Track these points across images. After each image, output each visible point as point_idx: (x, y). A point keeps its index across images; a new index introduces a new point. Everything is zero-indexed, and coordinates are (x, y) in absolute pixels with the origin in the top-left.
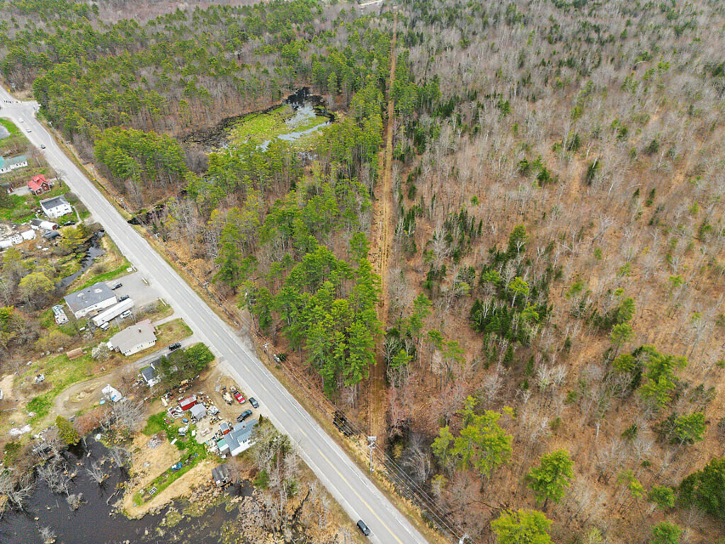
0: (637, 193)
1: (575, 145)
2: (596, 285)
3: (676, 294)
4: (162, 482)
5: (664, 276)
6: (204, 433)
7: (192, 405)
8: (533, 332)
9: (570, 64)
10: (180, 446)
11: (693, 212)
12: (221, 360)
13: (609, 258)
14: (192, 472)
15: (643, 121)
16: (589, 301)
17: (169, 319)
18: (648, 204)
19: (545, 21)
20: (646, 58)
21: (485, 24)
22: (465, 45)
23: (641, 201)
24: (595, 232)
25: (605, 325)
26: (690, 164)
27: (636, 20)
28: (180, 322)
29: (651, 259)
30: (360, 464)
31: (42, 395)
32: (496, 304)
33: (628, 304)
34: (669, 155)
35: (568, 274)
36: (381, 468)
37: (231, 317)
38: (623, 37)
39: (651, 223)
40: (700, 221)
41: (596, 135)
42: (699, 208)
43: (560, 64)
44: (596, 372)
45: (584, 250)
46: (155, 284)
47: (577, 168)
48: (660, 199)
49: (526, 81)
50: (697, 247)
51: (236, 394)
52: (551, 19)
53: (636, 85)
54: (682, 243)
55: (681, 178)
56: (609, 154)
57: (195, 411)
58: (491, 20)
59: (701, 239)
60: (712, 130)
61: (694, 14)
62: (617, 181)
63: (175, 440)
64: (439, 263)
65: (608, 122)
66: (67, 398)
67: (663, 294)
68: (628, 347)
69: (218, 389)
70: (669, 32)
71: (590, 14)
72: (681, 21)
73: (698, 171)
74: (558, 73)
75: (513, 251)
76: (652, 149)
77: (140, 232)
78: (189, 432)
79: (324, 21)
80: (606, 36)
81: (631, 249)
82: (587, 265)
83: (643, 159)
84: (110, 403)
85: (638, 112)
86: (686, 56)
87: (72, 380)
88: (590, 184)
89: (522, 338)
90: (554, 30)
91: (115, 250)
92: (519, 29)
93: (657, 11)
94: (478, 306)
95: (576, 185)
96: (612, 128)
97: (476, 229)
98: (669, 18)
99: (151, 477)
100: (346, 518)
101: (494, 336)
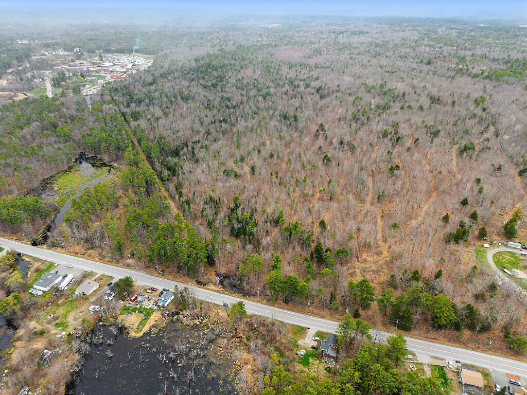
0: (272, 174)
1: (242, 160)
2: (269, 210)
3: (295, 206)
4: (142, 323)
5: (289, 201)
6: (147, 305)
7: (136, 298)
8: (255, 231)
9: (225, 121)
10: (141, 312)
11: (292, 177)
12: (136, 281)
13: (270, 200)
14: (152, 317)
15: (264, 144)
16: (269, 215)
17: (97, 276)
18: (277, 177)
19: (202, 97)
20: (255, 113)
21: (171, 102)
22: (166, 115)
23: (274, 176)
24: (263, 192)
25: (277, 222)
26: (286, 159)
27: (244, 93)
28: (104, 276)
29: (284, 197)
30: (214, 291)
31: (58, 321)
32: (239, 225)
33: (281, 212)
34: (278, 157)
35: (259, 209)
36: (222, 289)
37: (128, 266)
38: (242, 103)
39: (280, 184)
40: (295, 179)
41: (249, 154)
42: (294, 175)
43: (220, 122)
44: (279, 235)
45: (261, 200)
46: (75, 266)
47: (247, 169)
48: (280, 175)
49: (208, 133)
50: (297, 189)
51: (153, 289)
52: (205, 96)
53: (257, 129)
54: (292, 189)
55: (284, 165)
56: (256, 160)
57: (139, 299)
58: (173, 99)
59: (297, 186)
60: (290, 143)
61: (268, 87)
62: (263, 171)
63: (137, 311)
64: (211, 218)
65: (251, 147)
66: (73, 318)
67: (291, 207)
68: (285, 226)
69: (142, 291)
70: (260, 98)
71: (222, 91)
72: (264, 91)
73: (290, 161)
74: (221, 126)
75: (237, 206)
76: (271, 156)
77: (43, 248)
78: (141, 307)
79: (68, 109)
80: (234, 104)
81: (276, 195)
82: (264, 204)
83: (270, 160)
84: (96, 312)
85: (261, 141)
86: (271, 112)
87: (68, 312)
88: (254, 174)
89: (252, 234)
90: (209, 103)
91: (36, 260)
92: (192, 104)
93: (252, 87)
94: (233, 228)
95: (249, 176)
96: (254, 150)
97: (218, 202)
98: (258, 90)
99: (137, 325)
100: (218, 306)
101: (242, 237)
